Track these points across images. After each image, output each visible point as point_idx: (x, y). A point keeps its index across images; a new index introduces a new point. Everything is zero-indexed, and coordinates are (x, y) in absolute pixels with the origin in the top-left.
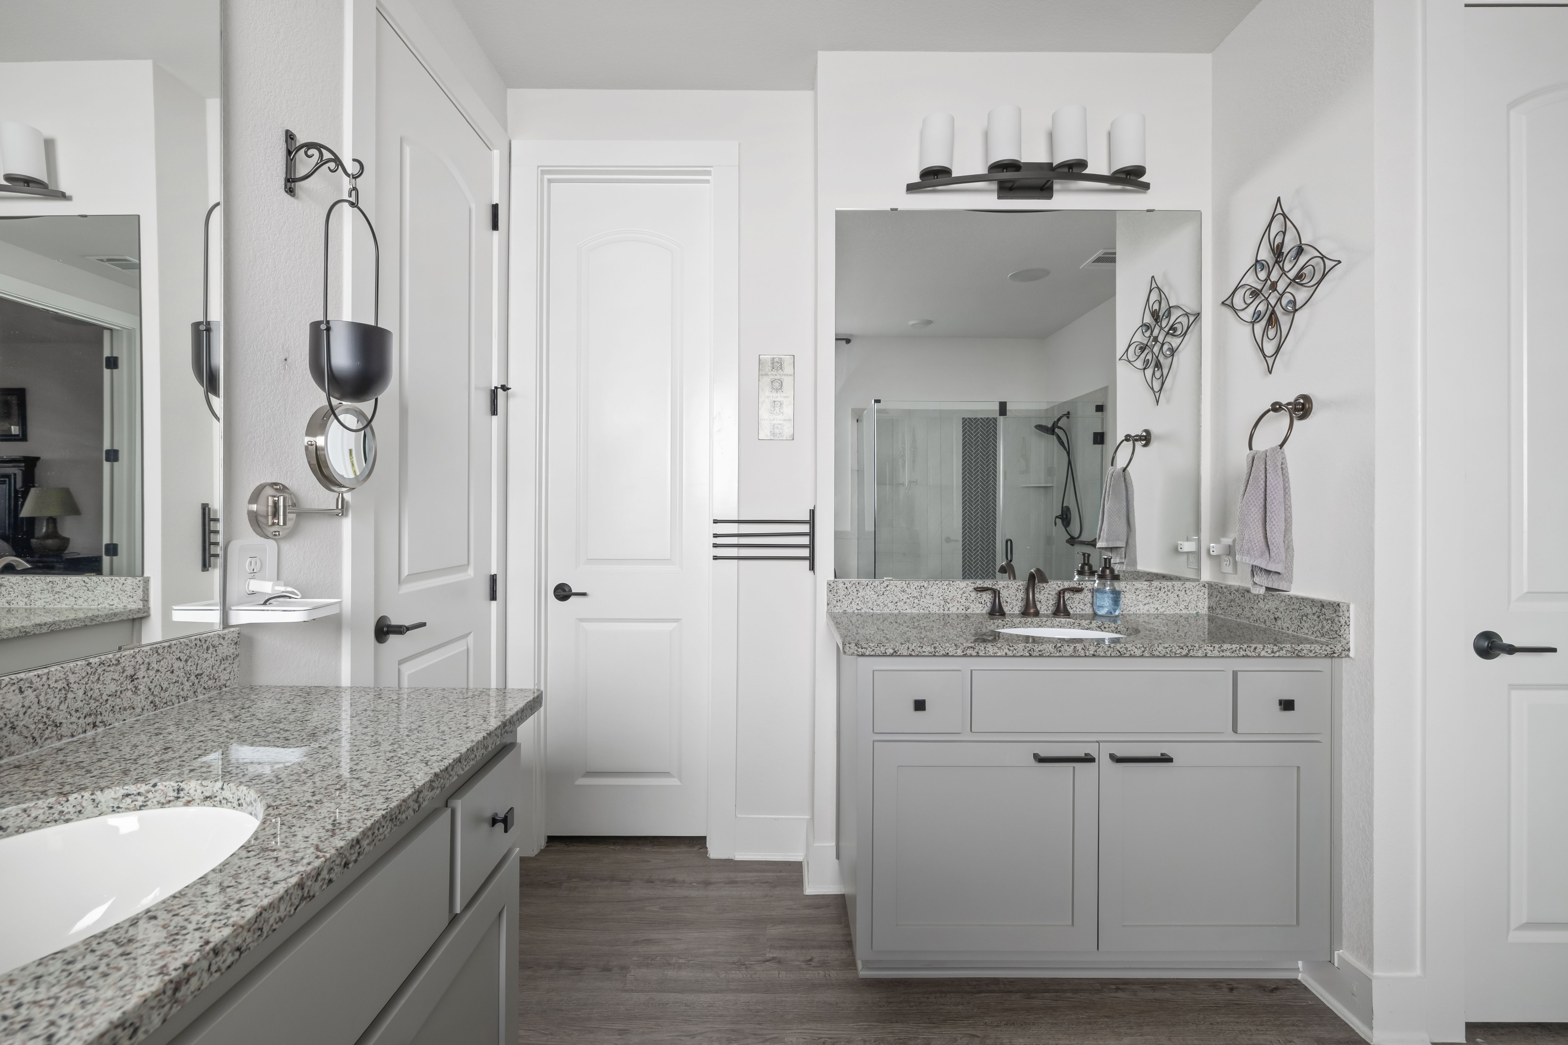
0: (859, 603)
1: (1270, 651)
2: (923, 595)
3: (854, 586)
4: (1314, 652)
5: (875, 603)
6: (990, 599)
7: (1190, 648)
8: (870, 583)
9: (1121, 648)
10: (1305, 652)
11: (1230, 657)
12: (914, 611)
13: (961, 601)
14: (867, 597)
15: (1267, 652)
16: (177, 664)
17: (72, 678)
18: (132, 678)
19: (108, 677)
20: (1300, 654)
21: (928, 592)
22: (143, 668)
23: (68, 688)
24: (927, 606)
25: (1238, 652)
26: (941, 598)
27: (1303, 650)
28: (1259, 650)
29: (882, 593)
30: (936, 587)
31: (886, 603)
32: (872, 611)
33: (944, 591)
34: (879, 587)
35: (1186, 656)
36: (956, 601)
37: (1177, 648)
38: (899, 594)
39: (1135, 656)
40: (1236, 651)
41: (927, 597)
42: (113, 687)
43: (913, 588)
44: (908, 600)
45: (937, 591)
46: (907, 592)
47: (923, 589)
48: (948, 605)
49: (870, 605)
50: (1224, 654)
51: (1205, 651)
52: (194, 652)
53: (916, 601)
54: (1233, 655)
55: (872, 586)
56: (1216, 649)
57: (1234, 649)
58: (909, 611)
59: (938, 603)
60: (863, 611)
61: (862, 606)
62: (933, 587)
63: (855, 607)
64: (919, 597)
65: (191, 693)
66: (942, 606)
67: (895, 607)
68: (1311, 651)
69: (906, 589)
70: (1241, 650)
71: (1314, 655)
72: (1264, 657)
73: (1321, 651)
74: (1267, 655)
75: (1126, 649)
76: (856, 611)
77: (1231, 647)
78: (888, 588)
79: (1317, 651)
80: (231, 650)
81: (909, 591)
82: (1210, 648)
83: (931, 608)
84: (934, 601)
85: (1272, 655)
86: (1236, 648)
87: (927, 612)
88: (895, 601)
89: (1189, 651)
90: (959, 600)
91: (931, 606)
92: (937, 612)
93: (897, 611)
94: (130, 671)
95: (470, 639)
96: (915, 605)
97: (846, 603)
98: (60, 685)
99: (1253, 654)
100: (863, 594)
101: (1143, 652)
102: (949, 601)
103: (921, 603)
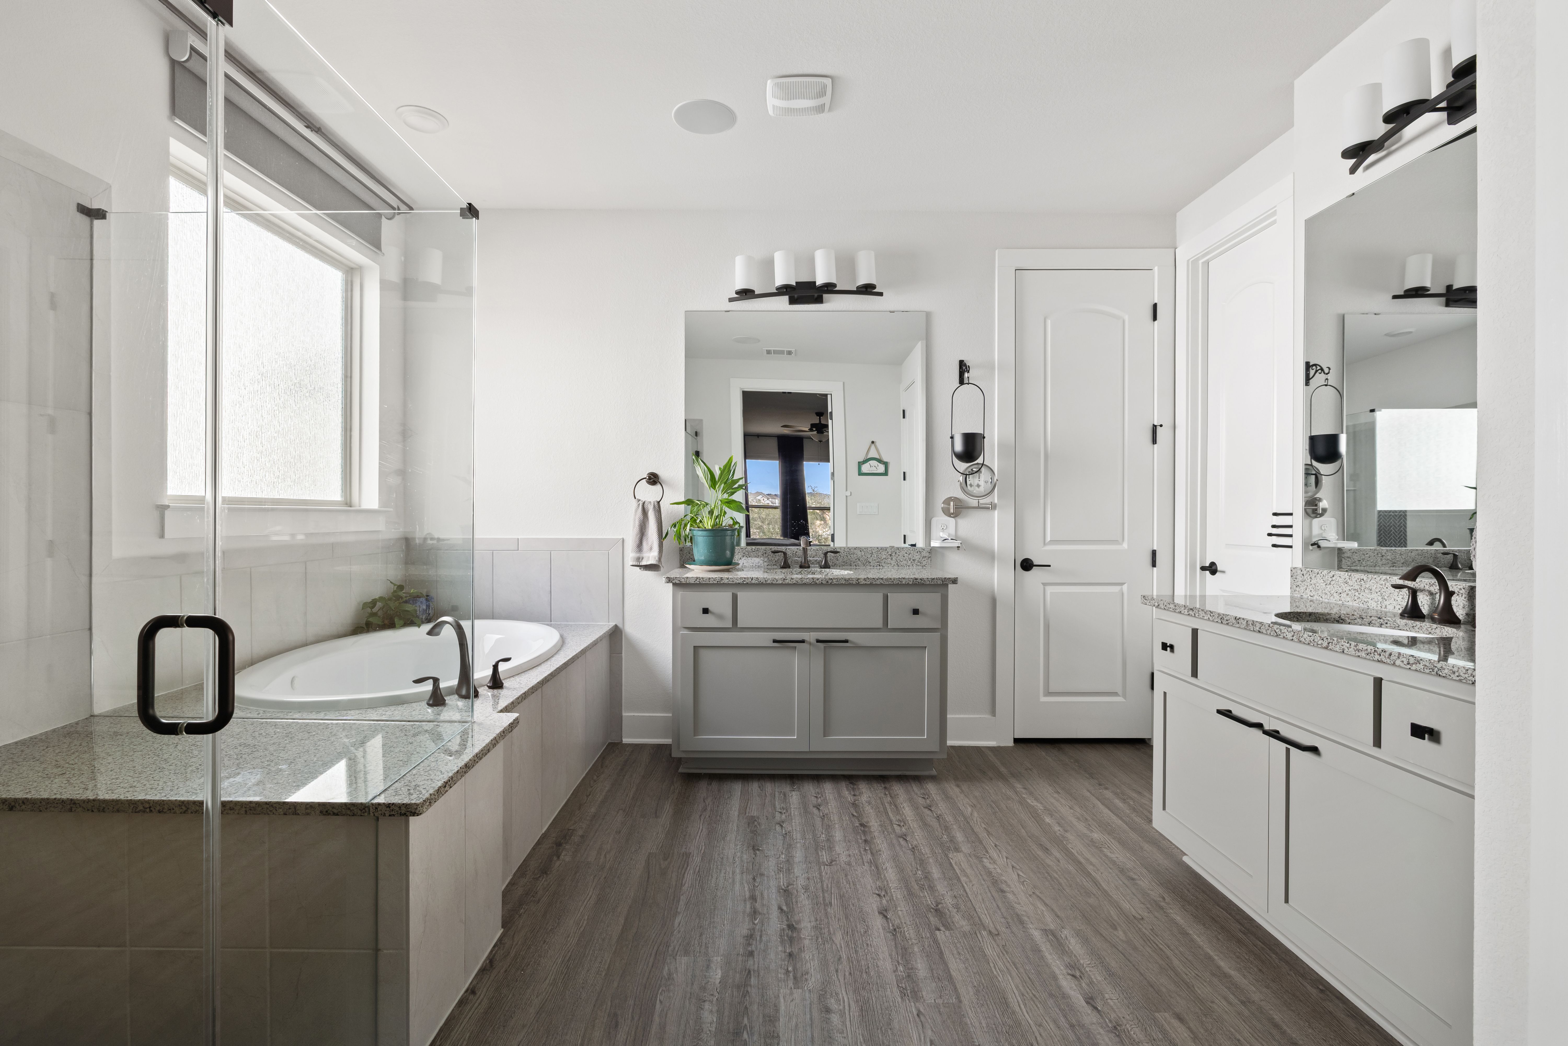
0: (1312, 589)
1: (1405, 662)
2: (1363, 589)
3: (1308, 574)
4: (1457, 674)
5: (1324, 591)
6: (1428, 601)
7: (1329, 640)
8: (1320, 572)
9: (1277, 629)
10: (1446, 671)
11: (1365, 658)
12: (1355, 604)
13: (1398, 599)
14: (1317, 585)
15: (1403, 661)
16: (905, 555)
17: (873, 551)
18: (891, 555)
19: (883, 553)
20: (1441, 673)
21: (1367, 586)
22: (894, 553)
23: (872, 553)
24: (1366, 600)
25: (1372, 655)
26: (1379, 593)
27: (1444, 669)
28: (1395, 658)
29: (1329, 582)
30: (1374, 582)
31: (1332, 592)
32: (1321, 599)
33: (1381, 586)
34: (1326, 577)
35: (1326, 648)
36: (1393, 599)
37: (1319, 638)
38: (1342, 584)
39: (1287, 639)
40: (1371, 653)
41: (1367, 591)
42: (884, 556)
43: (1354, 580)
44: (1350, 593)
45: (1375, 586)
46: (1349, 583)
47: (1363, 582)
48: (1385, 602)
49: (1320, 592)
50: (1359, 654)
51: (1342, 647)
52: (912, 552)
53: (1357, 594)
54: (1368, 657)
55: (1321, 575)
56: (1352, 646)
57: (1369, 651)
58: (1350, 603)
59: (1376, 598)
60: (1314, 598)
61: (1314, 593)
62: (1372, 581)
63: (1309, 593)
64: (1359, 590)
65: (911, 565)
66: (1379, 602)
67: (1339, 598)
68: (1454, 673)
69: (1348, 580)
70: (1376, 653)
71: (1458, 679)
72: (1399, 666)
73: (1467, 676)
74: (1402, 665)
75: (1281, 630)
76: (1310, 597)
77: (1366, 648)
78: (1334, 578)
79: (1461, 674)
80: (927, 554)
81: (1350, 583)
82: (1346, 644)
83: (1370, 603)
84: (1373, 596)
85: (1409, 666)
86: (1371, 650)
87: (1366, 607)
88: (1339, 592)
89: (1328, 643)
90: (1396, 598)
91: (1370, 601)
92: (1375, 608)
93: (1341, 602)
94: (890, 553)
95: (1125, 587)
96: (1356, 598)
97: (1302, 588)
98: (870, 552)
99: (1388, 661)
100: (1315, 582)
101: (1293, 636)
102: (1386, 598)
103: (1360, 596)
